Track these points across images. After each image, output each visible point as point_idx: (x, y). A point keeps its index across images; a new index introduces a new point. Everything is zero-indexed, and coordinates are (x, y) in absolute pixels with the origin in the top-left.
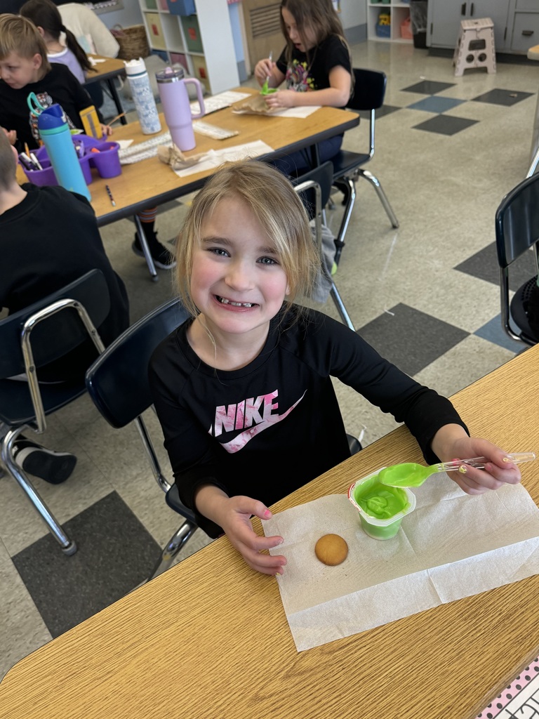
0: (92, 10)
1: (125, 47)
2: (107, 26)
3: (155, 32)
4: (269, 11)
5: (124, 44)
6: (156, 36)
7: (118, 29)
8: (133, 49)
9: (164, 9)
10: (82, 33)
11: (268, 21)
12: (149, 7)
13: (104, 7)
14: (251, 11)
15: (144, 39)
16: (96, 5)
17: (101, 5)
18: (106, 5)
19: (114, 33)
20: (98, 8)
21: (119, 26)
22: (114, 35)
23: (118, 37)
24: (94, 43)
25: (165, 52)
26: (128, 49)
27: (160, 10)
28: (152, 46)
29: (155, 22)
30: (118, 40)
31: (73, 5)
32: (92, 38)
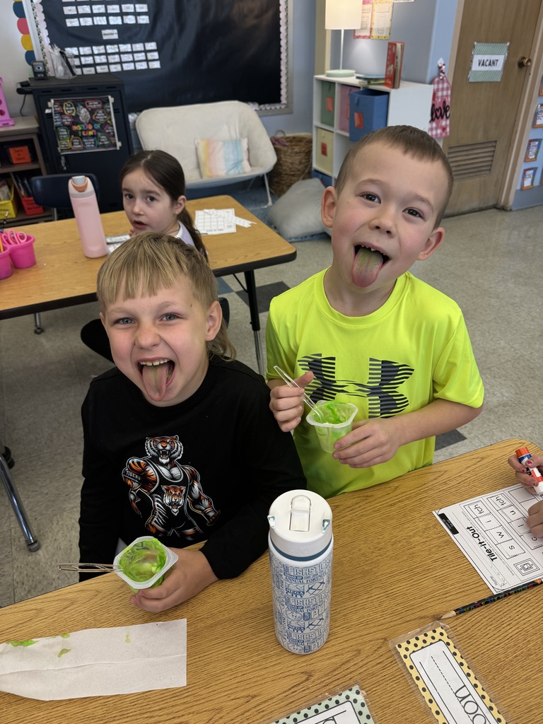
0: (256, 110)
1: (284, 159)
2: (268, 132)
3: (324, 150)
4: (473, 149)
5: (283, 156)
6: (324, 157)
7: (280, 135)
8: (292, 163)
9: (342, 129)
10: (238, 136)
11: (467, 162)
12: (323, 122)
13: (271, 109)
14: (450, 148)
15: (309, 154)
16: (262, 106)
17: (268, 107)
18: (273, 108)
19: (275, 141)
20: (263, 109)
21: (283, 132)
22: (273, 144)
23: (279, 146)
24: (248, 150)
25: (331, 177)
26: (286, 162)
27: (336, 129)
28: (315, 166)
29: (326, 141)
30: (277, 150)
31: (236, 102)
32: (248, 144)
